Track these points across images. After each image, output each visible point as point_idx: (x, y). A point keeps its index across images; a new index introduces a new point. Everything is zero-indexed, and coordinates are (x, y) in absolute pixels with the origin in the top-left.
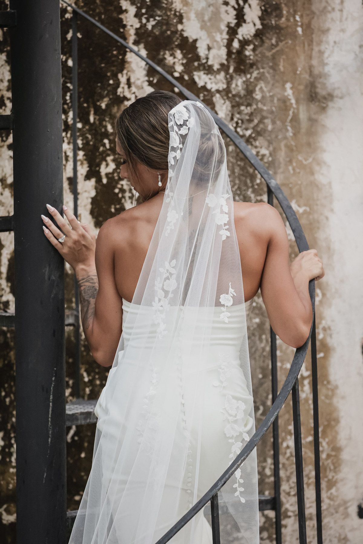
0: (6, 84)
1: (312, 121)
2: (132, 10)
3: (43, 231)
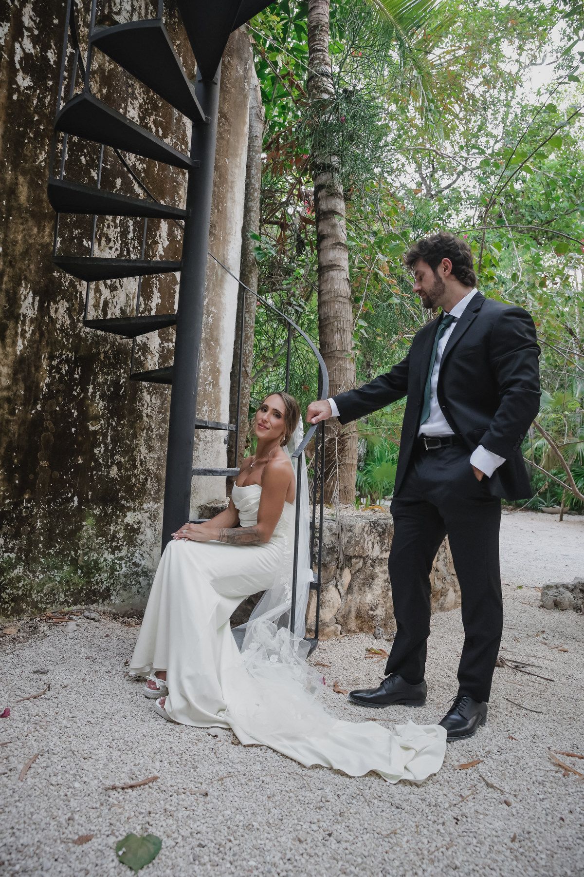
1: (222, 276)
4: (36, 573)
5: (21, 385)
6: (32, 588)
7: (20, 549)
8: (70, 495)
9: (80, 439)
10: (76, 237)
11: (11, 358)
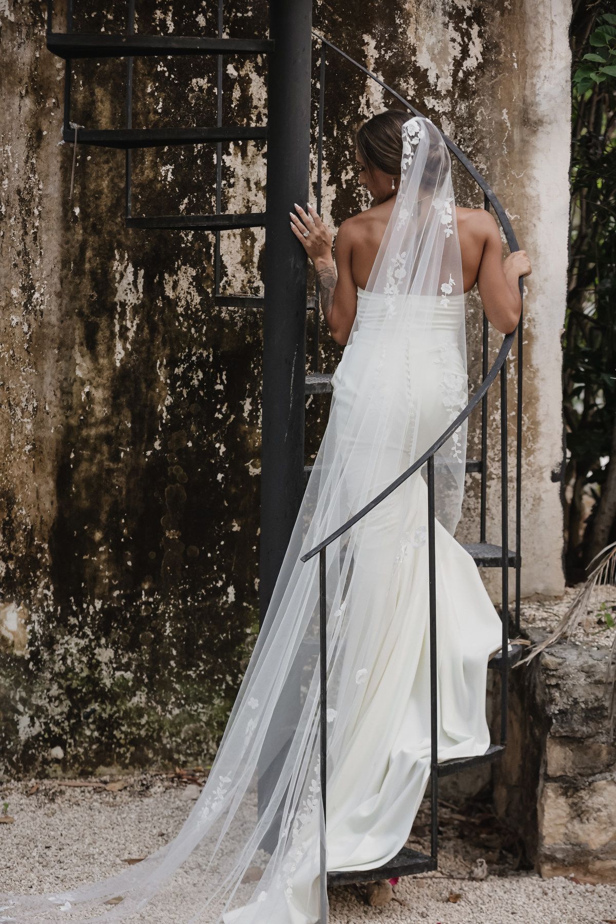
0: (263, 102)
1: (525, 142)
2: (373, 43)
3: (290, 226)
4: (167, 704)
5: (127, 412)
6: (161, 728)
7: (140, 667)
8: (220, 584)
9: (233, 490)
10: (199, 155)
11: (106, 374)
